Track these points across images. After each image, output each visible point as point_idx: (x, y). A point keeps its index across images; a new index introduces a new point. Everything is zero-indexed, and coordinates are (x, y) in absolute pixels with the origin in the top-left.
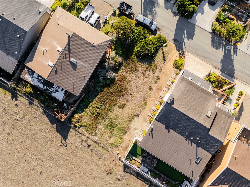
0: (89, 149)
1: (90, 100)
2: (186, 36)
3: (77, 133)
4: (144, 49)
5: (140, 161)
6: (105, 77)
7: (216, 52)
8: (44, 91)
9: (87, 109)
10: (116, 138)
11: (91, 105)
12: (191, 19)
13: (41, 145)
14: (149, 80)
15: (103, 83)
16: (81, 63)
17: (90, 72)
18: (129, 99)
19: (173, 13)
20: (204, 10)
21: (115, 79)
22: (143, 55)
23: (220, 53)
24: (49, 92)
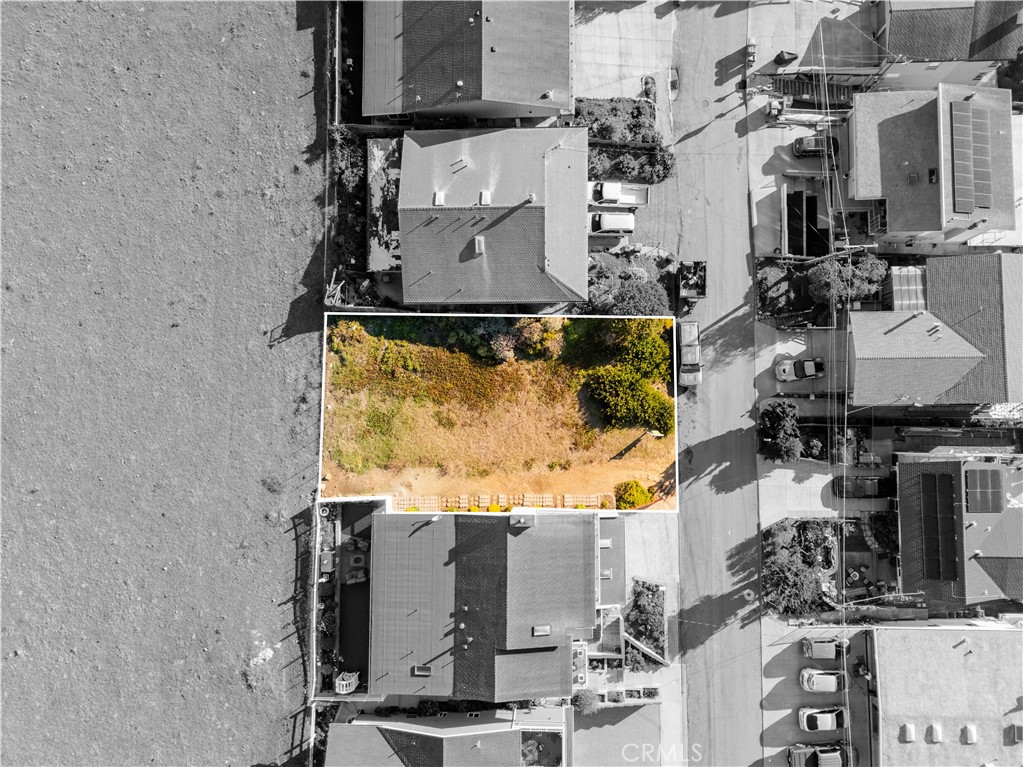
0: (295, 405)
1: (413, 336)
2: (716, 472)
3: (317, 353)
4: (615, 390)
5: (339, 542)
6: (491, 337)
7: (720, 572)
8: (368, 216)
9: (386, 342)
10: (360, 452)
11: (402, 346)
12: (766, 459)
13: (238, 286)
14: (548, 448)
15: (473, 339)
16: (485, 265)
17: (478, 297)
18: (470, 425)
19: (754, 406)
20: (808, 478)
21: (500, 364)
22: (600, 394)
23: (721, 582)
24: (374, 229)
